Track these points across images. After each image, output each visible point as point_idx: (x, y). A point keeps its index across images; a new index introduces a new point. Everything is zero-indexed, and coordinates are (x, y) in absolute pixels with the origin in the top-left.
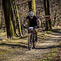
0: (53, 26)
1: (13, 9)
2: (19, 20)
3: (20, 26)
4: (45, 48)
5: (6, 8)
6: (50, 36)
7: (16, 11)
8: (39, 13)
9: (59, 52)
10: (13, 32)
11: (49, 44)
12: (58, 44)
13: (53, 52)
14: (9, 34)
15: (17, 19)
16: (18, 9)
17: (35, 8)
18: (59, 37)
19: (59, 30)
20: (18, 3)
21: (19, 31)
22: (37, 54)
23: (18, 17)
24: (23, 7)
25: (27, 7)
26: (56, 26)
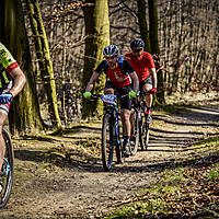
0: (168, 94)
1: (30, 33)
2: (51, 70)
3: (54, 90)
4: (140, 170)
5: (6, 29)
6: (159, 128)
7: (42, 39)
8: (122, 46)
9: (189, 185)
10: (30, 112)
11: (156, 154)
12: (186, 156)
13: (170, 184)
14: (15, 118)
15: (44, 66)
16: (48, 34)
17: (107, 30)
18: (190, 133)
19: (190, 106)
20: (50, 10)
21: (51, 109)
22: (113, 189)
23: (47, 62)
24: (66, 26)
25: (78, 25)
26: (178, 94)
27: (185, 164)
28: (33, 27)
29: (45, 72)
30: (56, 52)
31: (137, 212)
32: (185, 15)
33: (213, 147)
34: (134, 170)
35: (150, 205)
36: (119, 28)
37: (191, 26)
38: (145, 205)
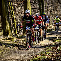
0: (48, 27)
1: (9, 10)
2: (15, 20)
3: (16, 26)
4: (40, 47)
5: (2, 9)
7: (12, 12)
8: (34, 13)
9: (53, 51)
10: (9, 32)
11: (44, 43)
12: (52, 43)
13: (48, 51)
15: (13, 19)
16: (14, 10)
17: (30, 9)
18: (53, 37)
19: (53, 30)
21: (15, 31)
22: (32, 53)
23: (14, 18)
24: (19, 8)
25: (22, 8)
26: (50, 27)
27: (52, 46)
28: (10, 8)
29: (13, 21)
30: (16, 15)
31: (39, 59)
32: (52, 5)
33: (60, 41)
34: (38, 47)
35: (42, 57)
36: (33, 8)
37: (53, 8)
38: (41, 57)
